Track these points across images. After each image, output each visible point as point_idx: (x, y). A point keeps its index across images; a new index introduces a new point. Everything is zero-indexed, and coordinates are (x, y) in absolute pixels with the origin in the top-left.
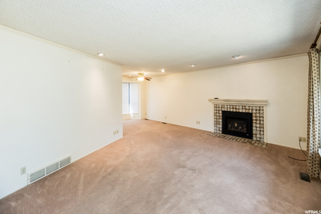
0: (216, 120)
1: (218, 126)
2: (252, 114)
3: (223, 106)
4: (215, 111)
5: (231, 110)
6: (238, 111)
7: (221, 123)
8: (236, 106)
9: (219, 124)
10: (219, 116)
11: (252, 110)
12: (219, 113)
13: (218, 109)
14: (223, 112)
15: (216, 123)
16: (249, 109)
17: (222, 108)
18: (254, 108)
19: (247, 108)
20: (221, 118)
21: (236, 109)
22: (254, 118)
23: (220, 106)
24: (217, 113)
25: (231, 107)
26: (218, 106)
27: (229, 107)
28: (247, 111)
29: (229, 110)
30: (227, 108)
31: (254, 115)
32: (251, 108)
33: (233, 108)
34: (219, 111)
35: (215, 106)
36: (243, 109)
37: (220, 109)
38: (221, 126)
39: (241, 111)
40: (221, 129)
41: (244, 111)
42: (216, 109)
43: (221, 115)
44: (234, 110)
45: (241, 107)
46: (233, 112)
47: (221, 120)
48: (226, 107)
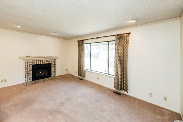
0: (27, 73)
1: (29, 77)
2: (51, 64)
3: (33, 61)
4: (26, 66)
5: (40, 63)
6: (44, 63)
7: (31, 74)
8: (43, 60)
9: (30, 75)
10: (30, 69)
11: (51, 62)
12: (30, 67)
13: (29, 64)
14: (33, 65)
15: (27, 75)
16: (50, 62)
17: (32, 62)
18: (52, 61)
19: (49, 61)
20: (31, 70)
21: (43, 62)
22: (52, 66)
23: (31, 62)
24: (28, 67)
25: (40, 61)
26: (29, 62)
27: (38, 61)
28: (49, 63)
29: (38, 64)
30: (37, 62)
31: (52, 64)
32: (51, 61)
33: (41, 62)
34: (30, 65)
35: (26, 62)
36: (47, 62)
37: (31, 64)
38: (31, 76)
39: (45, 63)
40: (31, 78)
41: (47, 63)
42: (27, 64)
43: (31, 68)
44: (42, 63)
45: (45, 61)
46: (41, 64)
47: (31, 72)
48: (35, 61)
